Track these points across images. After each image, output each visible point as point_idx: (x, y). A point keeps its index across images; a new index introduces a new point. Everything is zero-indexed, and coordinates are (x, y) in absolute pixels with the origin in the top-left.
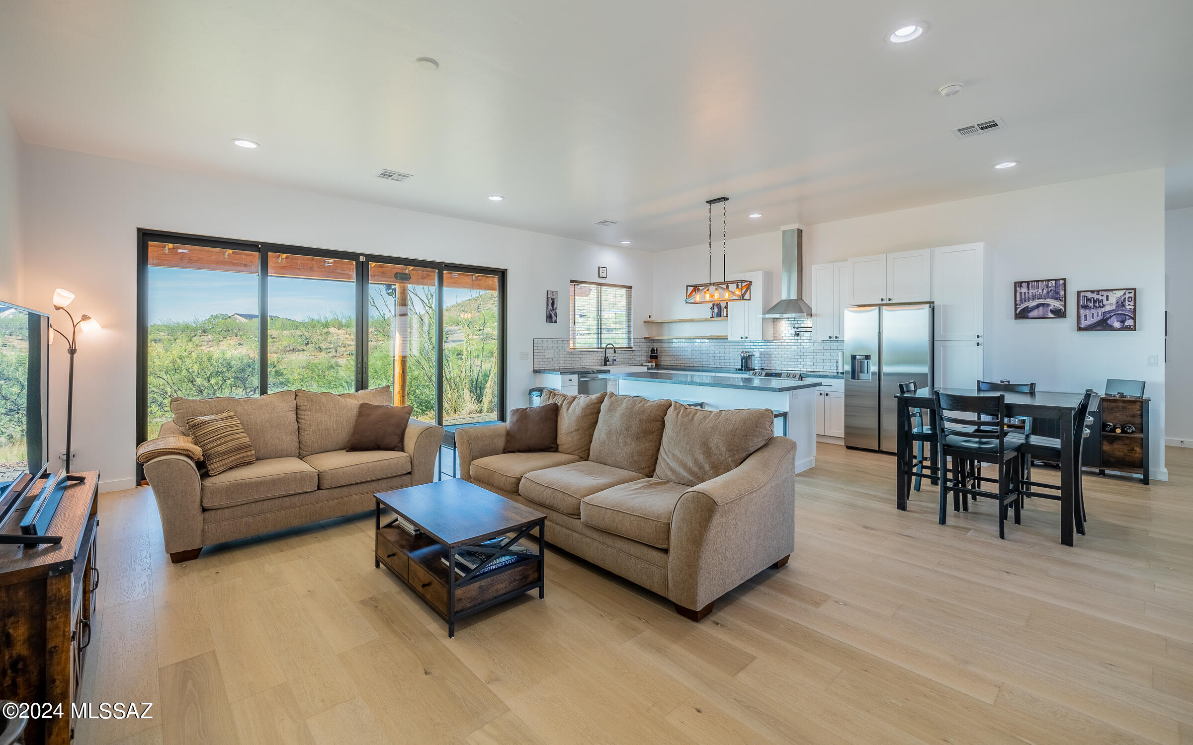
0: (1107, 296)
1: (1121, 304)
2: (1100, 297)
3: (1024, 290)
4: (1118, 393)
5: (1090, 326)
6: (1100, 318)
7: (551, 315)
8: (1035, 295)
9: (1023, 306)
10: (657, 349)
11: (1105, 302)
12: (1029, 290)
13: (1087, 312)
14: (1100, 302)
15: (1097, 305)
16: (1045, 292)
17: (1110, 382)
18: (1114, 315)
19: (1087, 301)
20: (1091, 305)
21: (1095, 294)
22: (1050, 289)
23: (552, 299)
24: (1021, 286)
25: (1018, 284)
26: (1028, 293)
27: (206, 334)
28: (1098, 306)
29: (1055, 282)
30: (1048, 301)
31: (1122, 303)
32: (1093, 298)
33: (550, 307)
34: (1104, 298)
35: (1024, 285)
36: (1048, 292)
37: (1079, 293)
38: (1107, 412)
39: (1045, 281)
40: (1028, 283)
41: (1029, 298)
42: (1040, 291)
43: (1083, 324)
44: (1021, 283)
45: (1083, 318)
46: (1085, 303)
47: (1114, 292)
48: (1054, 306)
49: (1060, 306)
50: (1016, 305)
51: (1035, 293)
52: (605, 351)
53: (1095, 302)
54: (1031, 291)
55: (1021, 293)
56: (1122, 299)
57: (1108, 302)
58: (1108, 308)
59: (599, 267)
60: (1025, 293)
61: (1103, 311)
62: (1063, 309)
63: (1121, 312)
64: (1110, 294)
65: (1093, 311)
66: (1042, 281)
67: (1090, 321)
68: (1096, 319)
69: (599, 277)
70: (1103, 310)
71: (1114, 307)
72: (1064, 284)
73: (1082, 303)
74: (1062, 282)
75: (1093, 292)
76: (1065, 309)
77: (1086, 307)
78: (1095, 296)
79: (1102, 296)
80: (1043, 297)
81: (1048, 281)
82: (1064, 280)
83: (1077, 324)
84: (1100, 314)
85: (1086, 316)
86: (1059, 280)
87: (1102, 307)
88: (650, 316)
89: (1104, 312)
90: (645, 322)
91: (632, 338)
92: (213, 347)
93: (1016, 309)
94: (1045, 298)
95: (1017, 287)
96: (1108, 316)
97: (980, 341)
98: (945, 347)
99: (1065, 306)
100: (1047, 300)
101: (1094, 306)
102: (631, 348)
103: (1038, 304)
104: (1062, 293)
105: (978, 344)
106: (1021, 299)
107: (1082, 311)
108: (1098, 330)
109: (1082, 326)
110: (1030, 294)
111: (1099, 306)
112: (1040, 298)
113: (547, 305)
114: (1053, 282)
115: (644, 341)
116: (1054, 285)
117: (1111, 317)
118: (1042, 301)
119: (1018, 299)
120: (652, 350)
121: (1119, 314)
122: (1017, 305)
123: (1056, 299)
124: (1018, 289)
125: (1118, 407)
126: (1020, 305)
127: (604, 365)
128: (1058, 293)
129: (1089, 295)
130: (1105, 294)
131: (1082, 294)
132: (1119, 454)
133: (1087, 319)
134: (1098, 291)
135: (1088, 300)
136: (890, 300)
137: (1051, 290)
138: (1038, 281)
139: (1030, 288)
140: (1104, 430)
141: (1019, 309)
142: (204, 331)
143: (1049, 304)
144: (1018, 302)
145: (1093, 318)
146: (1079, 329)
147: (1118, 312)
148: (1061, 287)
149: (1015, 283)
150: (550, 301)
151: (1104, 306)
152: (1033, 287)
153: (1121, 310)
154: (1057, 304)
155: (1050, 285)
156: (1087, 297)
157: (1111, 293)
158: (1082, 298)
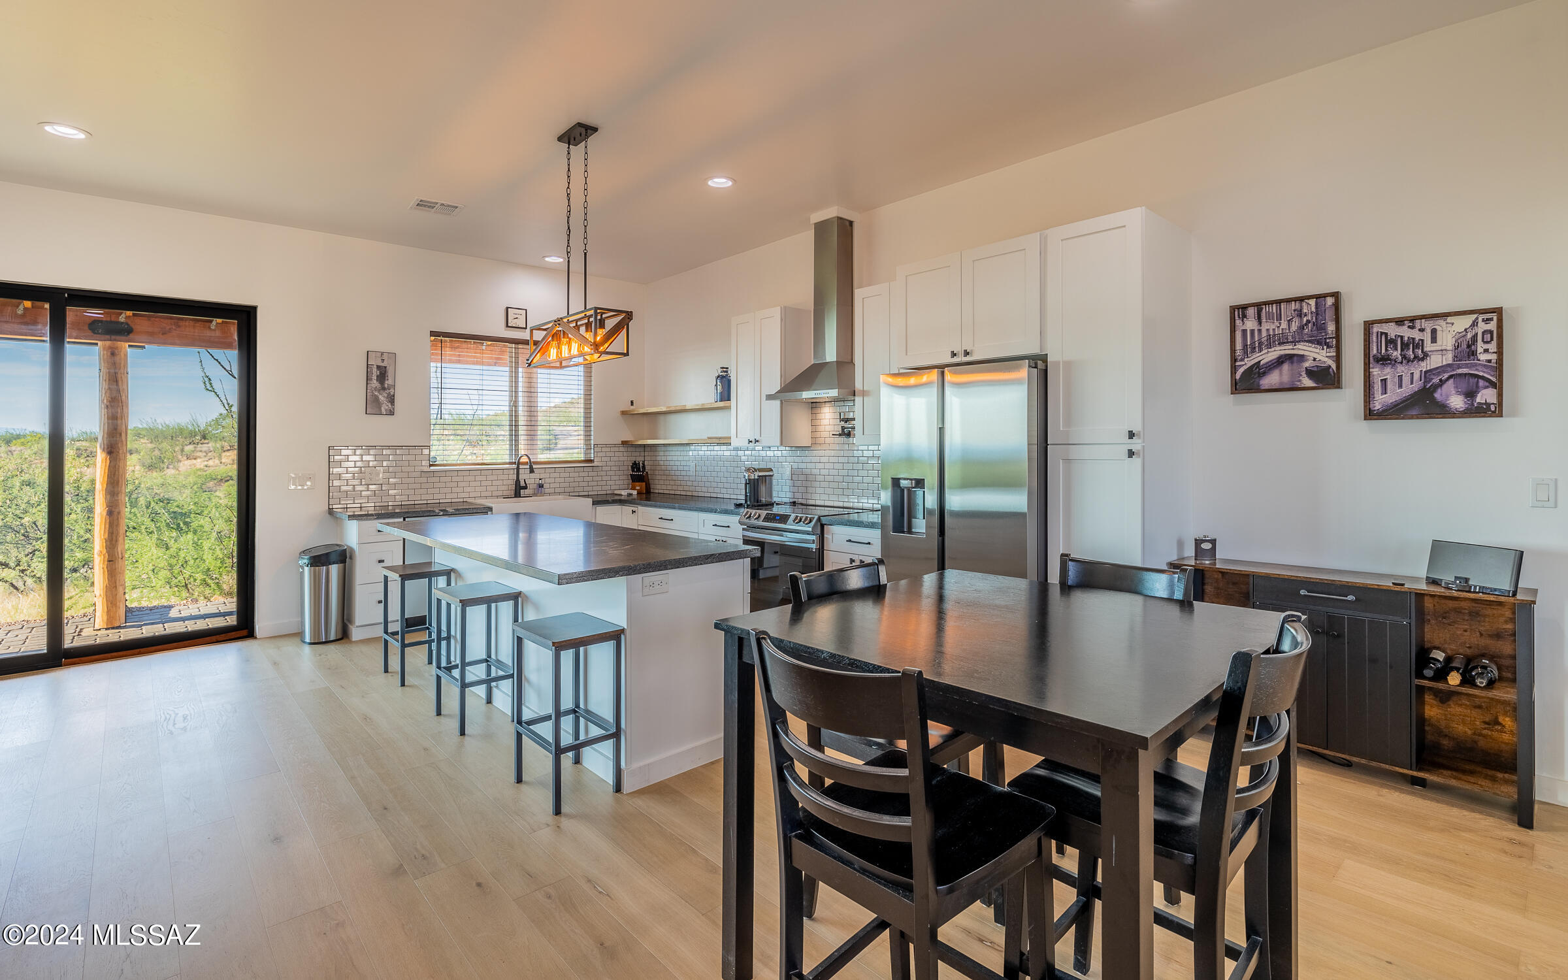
0: (1434, 332)
1: (1466, 349)
2: (1416, 335)
3: (1250, 324)
4: (1456, 578)
5: (1396, 406)
6: (1417, 386)
7: (376, 399)
8: (1274, 335)
9: (1249, 362)
10: (643, 464)
11: (1428, 346)
12: (1260, 323)
13: (1388, 372)
14: (1416, 346)
15: (1410, 354)
16: (1294, 327)
17: (1439, 549)
18: (1451, 377)
19: (1386, 347)
20: (1396, 354)
21: (1405, 328)
22: (1305, 319)
23: (378, 367)
24: (1244, 316)
25: (1238, 311)
26: (1260, 331)
27: (206, 441)
28: (1412, 357)
29: (1317, 304)
30: (1302, 348)
31: (1469, 346)
32: (1402, 337)
33: (375, 383)
34: (1427, 337)
35: (1251, 312)
36: (1302, 328)
37: (1368, 325)
38: (1433, 622)
39: (1295, 300)
40: (1259, 306)
41: (1260, 344)
42: (1284, 325)
43: (1380, 401)
44: (1244, 308)
45: (1378, 387)
46: (1383, 351)
47: (1449, 319)
48: (1314, 359)
49: (1326, 359)
50: (1234, 360)
51: (1274, 330)
52: (518, 469)
53: (1405, 346)
54: (1265, 327)
55: (1244, 331)
56: (1469, 336)
57: (1434, 347)
58: (1435, 361)
59: (507, 308)
60: (1252, 331)
61: (1424, 370)
62: (1334, 366)
63: (1465, 371)
64: (1440, 325)
65: (1401, 369)
66: (1288, 301)
67: (1394, 395)
68: (1409, 389)
69: (507, 326)
70: (1425, 366)
71: (1448, 359)
72: (1337, 307)
73: (1375, 352)
74: (1330, 301)
75: (1399, 322)
76: (1339, 367)
77: (1384, 360)
78: (1406, 332)
79: (1422, 330)
80: (1290, 339)
81: (1301, 299)
82: (1336, 295)
83: (1365, 401)
84: (1416, 376)
85: (1384, 381)
86: (1325, 296)
87: (1422, 359)
88: (632, 402)
89: (1426, 372)
90: (624, 413)
91: (592, 442)
92: (213, 460)
93: (1234, 369)
94: (1294, 342)
95: (1237, 318)
96: (1436, 380)
97: (1136, 445)
98: (1068, 461)
99: (1338, 359)
100: (1300, 346)
101: (1404, 357)
102: (591, 461)
103: (1280, 357)
104: (1331, 327)
105: (1131, 454)
106: (1245, 346)
107: (1376, 371)
108: (1412, 417)
109: (1377, 406)
110: (1264, 334)
111: (1416, 357)
112: (1284, 343)
113: (368, 379)
114: (1312, 302)
115: (622, 449)
116: (1313, 309)
117: (1442, 382)
118: (1287, 349)
119: (1239, 346)
120: (635, 466)
121: (1460, 375)
122: (1236, 360)
123: (1319, 343)
124: (1238, 322)
125: (1458, 611)
126: (1242, 360)
127: (516, 497)
128: (1321, 328)
129: (1393, 331)
130: (1428, 325)
131: (1376, 329)
132: (1462, 729)
133: (1388, 391)
134: (1412, 320)
135: (1391, 342)
136: (967, 353)
137: (1308, 321)
138: (1278, 302)
139: (1264, 320)
140: (1420, 675)
141: (1241, 370)
142: (204, 437)
143: (1303, 356)
144: (1238, 353)
145: (1400, 386)
146: (1370, 414)
147: (1460, 371)
148: (1330, 314)
149: (1233, 309)
150: (375, 372)
151: (1426, 355)
152: (1270, 317)
153: (1467, 366)
154: (1319, 355)
155: (1305, 311)
156: (1386, 334)
157: (1441, 322)
158: (1375, 339)
